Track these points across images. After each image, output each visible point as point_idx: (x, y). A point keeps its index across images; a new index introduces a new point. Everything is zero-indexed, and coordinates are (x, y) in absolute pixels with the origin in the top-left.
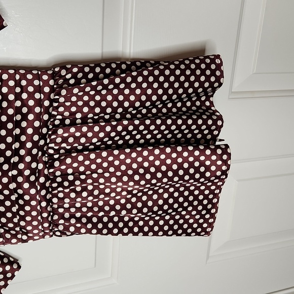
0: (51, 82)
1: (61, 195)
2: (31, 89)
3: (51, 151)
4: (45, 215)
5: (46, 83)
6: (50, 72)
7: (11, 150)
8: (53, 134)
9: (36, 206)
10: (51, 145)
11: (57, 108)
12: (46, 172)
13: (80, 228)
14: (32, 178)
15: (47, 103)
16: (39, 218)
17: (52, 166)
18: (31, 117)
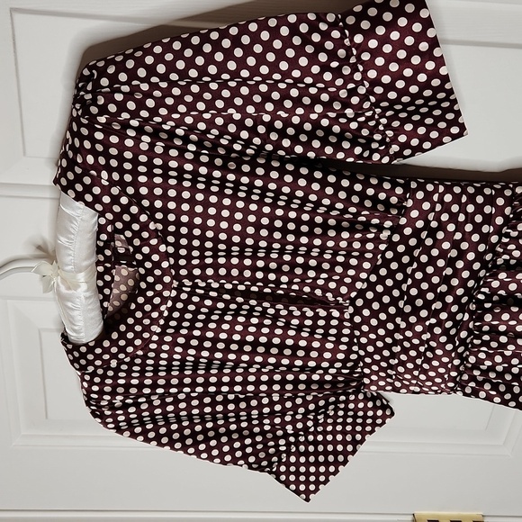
0: (508, 211)
1: (482, 356)
2: (479, 219)
3: (481, 297)
4: (454, 374)
5: (500, 211)
6: (508, 193)
7: (435, 292)
8: (490, 277)
10: (483, 290)
11: (507, 244)
12: (471, 325)
13: (494, 396)
14: (453, 332)
15: (494, 239)
16: (446, 376)
18: (471, 256)
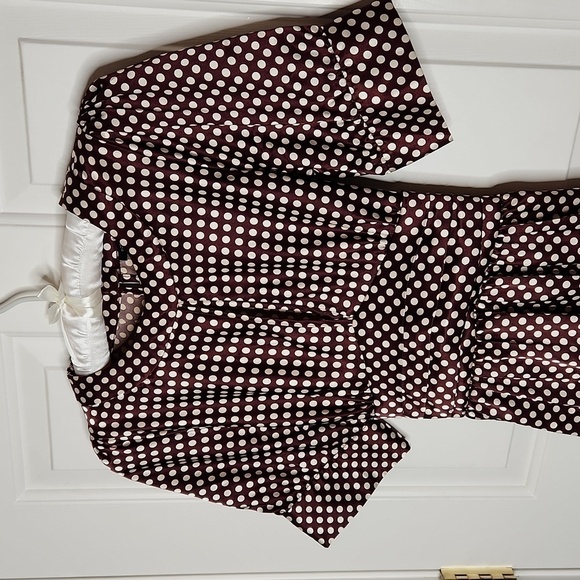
0: (497, 216)
1: (488, 366)
2: (470, 224)
3: (481, 306)
4: (462, 388)
5: (490, 216)
6: (496, 200)
7: (435, 300)
8: (487, 284)
9: (454, 375)
10: (482, 298)
11: (501, 249)
12: (473, 333)
13: (505, 413)
14: (456, 340)
15: (487, 244)
16: (455, 391)
17: (482, 326)
18: (466, 261)
